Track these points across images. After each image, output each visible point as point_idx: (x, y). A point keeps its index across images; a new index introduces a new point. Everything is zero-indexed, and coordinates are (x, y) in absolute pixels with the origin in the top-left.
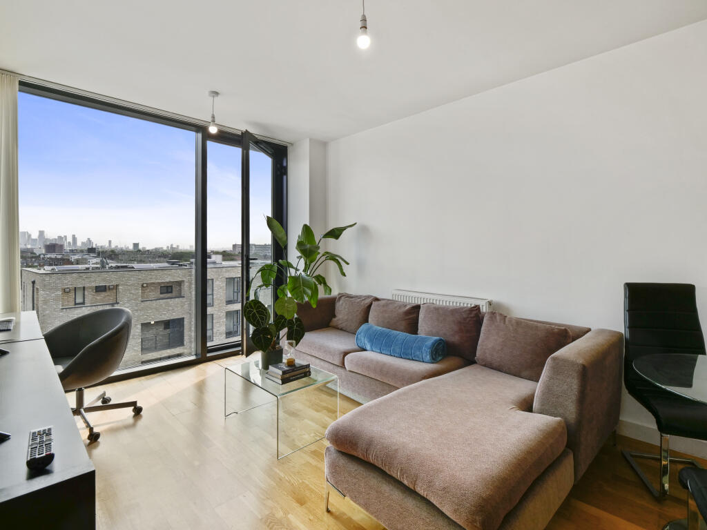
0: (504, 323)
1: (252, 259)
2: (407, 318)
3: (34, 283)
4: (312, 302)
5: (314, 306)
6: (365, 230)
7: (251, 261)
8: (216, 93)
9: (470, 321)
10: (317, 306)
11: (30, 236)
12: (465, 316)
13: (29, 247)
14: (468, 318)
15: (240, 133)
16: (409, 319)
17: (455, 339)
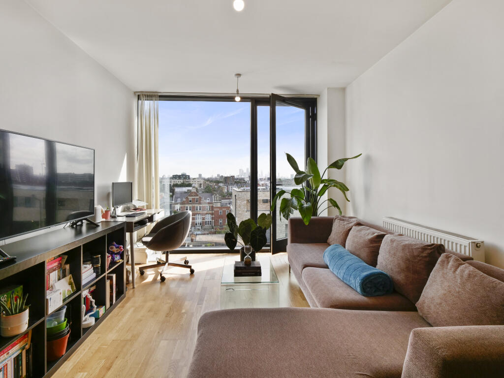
0: (455, 271)
1: (277, 185)
2: (371, 245)
3: (235, 196)
4: (305, 220)
5: (307, 224)
6: (368, 160)
7: (277, 187)
8: (239, 75)
9: (420, 260)
10: (309, 223)
11: (243, 171)
12: (415, 254)
13: (243, 177)
14: (418, 256)
15: (268, 96)
16: (372, 247)
17: (399, 277)
